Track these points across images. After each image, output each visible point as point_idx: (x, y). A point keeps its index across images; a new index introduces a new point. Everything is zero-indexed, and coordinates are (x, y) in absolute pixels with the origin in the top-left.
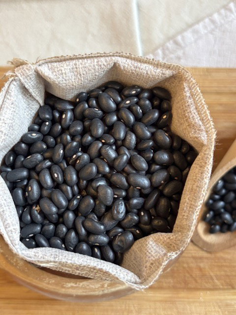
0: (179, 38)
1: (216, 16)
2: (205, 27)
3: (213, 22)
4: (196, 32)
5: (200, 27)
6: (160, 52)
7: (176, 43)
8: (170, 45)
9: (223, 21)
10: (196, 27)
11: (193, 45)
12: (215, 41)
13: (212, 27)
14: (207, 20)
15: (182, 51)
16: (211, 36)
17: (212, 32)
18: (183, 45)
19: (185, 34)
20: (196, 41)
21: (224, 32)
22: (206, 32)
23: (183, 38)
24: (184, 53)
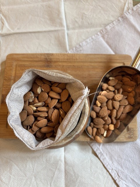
0: (81, 44)
1: (93, 37)
2: (90, 40)
3: (92, 38)
4: (86, 42)
5: (88, 40)
7: (80, 45)
8: (78, 46)
9: (96, 38)
10: (87, 40)
11: (86, 46)
12: (93, 45)
13: (92, 40)
14: (90, 38)
15: (82, 48)
16: (92, 43)
17: (92, 42)
18: (82, 46)
21: (96, 42)
22: (90, 42)
23: (82, 44)
24: (82, 49)
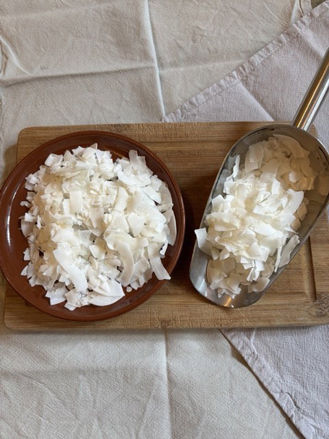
1: (222, 82)
3: (220, 86)
5: (210, 90)
6: (179, 111)
10: (207, 90)
13: (220, 90)
14: (215, 85)
15: (197, 110)
16: (219, 97)
17: (220, 94)
18: (197, 104)
19: (199, 96)
20: (207, 101)
22: (215, 93)
